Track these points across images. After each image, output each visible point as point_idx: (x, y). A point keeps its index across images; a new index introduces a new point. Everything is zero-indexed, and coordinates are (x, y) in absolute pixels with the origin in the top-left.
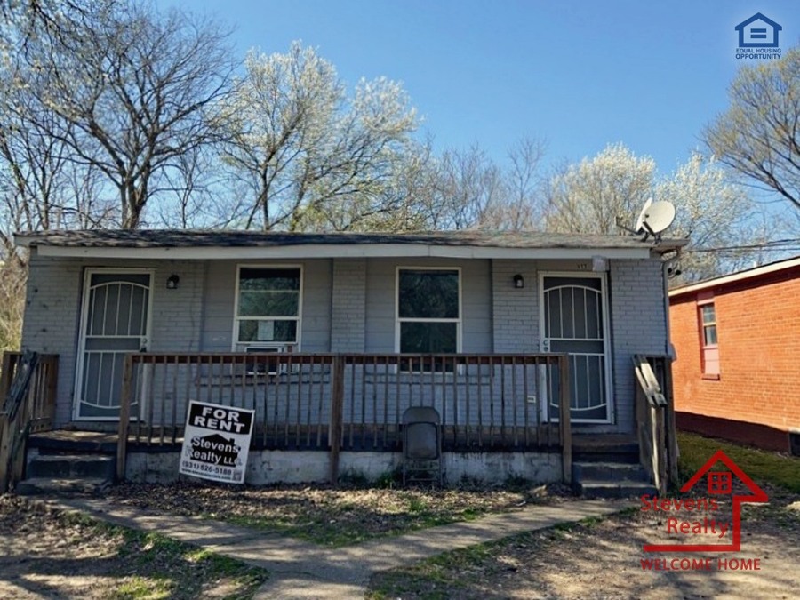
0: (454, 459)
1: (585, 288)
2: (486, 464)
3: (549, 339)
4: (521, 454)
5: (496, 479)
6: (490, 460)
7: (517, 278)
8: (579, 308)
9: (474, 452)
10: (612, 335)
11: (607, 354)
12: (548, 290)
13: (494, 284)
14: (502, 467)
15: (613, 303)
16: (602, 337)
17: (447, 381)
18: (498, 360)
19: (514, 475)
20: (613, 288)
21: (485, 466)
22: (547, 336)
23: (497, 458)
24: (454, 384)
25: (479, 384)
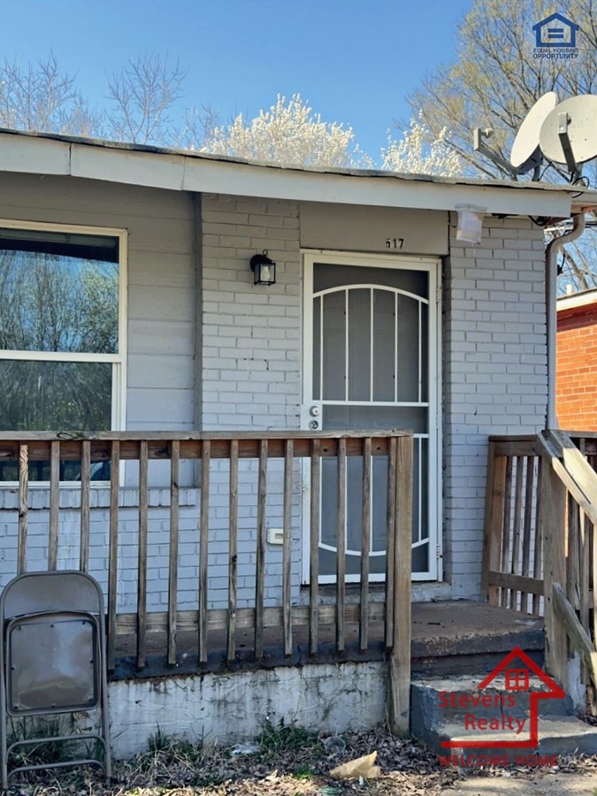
0: (133, 698)
1: (397, 291)
2: (213, 701)
3: (321, 403)
4: (295, 671)
5: (235, 738)
6: (220, 694)
7: (259, 261)
8: (384, 337)
9: (183, 676)
10: (446, 393)
11: (434, 435)
12: (321, 294)
13: (206, 272)
14: (249, 706)
15: (454, 325)
16: (425, 399)
17: (93, 502)
18: (224, 447)
19: (276, 722)
20: (454, 294)
21: (209, 708)
22: (316, 397)
23: (240, 685)
24: (113, 508)
25: (174, 508)
